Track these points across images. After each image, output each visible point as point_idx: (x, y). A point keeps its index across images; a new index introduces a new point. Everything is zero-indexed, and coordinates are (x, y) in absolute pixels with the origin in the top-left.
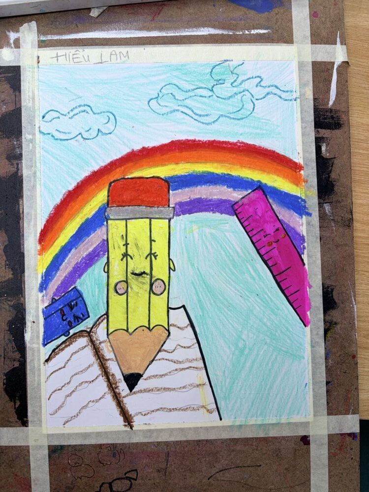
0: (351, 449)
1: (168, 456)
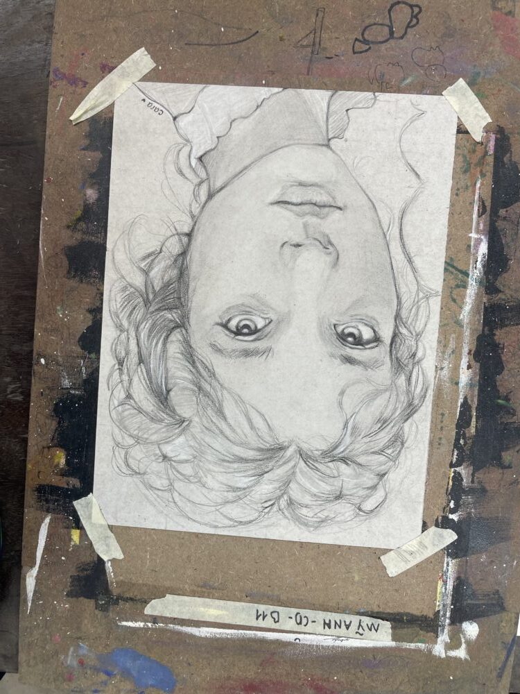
1: (309, 69)
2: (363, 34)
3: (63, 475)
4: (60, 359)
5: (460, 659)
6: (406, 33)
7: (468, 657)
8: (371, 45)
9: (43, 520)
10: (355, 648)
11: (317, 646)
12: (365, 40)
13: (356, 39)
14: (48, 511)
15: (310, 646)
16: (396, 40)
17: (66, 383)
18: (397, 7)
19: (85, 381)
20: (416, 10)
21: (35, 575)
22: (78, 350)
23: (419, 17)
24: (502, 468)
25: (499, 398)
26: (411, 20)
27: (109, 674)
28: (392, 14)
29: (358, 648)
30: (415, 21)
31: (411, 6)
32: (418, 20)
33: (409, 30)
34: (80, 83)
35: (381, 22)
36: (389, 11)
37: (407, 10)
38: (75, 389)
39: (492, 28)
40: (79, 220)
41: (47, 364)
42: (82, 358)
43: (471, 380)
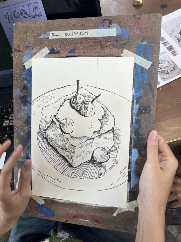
0: (16, 45)
1: (81, 42)
3: (23, 158)
4: (20, 127)
5: (133, 212)
7: (135, 211)
9: (19, 170)
10: (102, 207)
11: (91, 206)
14: (20, 168)
15: (90, 206)
17: (22, 134)
18: (105, 21)
19: (27, 133)
20: (111, 21)
21: (18, 185)
22: (24, 125)
24: (142, 156)
25: (140, 136)
26: (109, 25)
27: (38, 211)
29: (103, 207)
31: (109, 20)
34: (21, 52)
35: (100, 26)
36: (103, 23)
37: (108, 22)
38: (24, 135)
39: (134, 24)
40: (23, 89)
41: (17, 129)
42: (25, 127)
43: (131, 130)
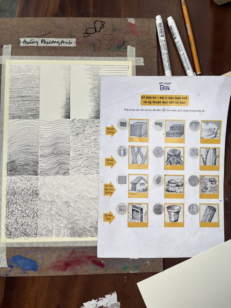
2: (86, 31)
6: (100, 30)
8: (90, 34)
12: (87, 32)
13: (84, 33)
16: (98, 33)
18: (96, 22)
20: (103, 23)
23: (104, 25)
26: (102, 26)
27: (11, 267)
28: (95, 24)
30: (103, 26)
31: (101, 22)
32: (104, 26)
33: (101, 29)
35: (92, 27)
36: (94, 24)
37: (100, 23)
